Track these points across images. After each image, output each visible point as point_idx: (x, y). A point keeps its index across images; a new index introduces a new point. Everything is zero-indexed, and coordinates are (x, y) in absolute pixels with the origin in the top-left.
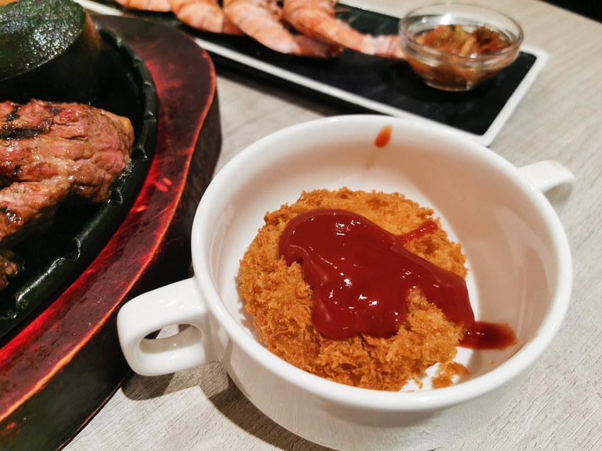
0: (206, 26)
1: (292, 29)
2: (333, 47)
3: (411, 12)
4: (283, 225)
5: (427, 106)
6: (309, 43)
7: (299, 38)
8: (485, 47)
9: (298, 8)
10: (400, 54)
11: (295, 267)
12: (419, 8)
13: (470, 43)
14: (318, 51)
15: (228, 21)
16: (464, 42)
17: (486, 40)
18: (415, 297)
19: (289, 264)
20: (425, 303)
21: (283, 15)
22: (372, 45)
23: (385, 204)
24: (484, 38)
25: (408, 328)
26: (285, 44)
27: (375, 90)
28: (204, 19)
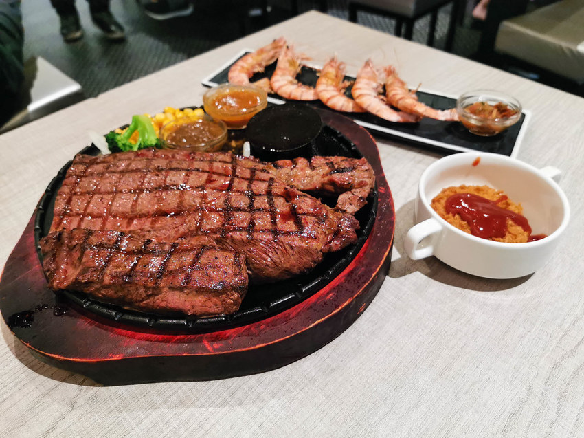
0: (344, 109)
1: (394, 108)
2: (418, 116)
3: (464, 95)
4: (443, 202)
5: (476, 145)
6: (405, 115)
7: (400, 113)
8: (503, 114)
9: (401, 99)
10: (456, 118)
11: (457, 216)
12: (467, 93)
13: (495, 112)
14: (411, 120)
15: (357, 105)
16: (492, 111)
17: (503, 111)
18: (510, 222)
19: (454, 216)
20: (513, 224)
21: (388, 101)
22: (443, 115)
23: (482, 190)
24: (502, 109)
25: (510, 233)
26: (393, 117)
27: (446, 138)
28: (343, 106)
